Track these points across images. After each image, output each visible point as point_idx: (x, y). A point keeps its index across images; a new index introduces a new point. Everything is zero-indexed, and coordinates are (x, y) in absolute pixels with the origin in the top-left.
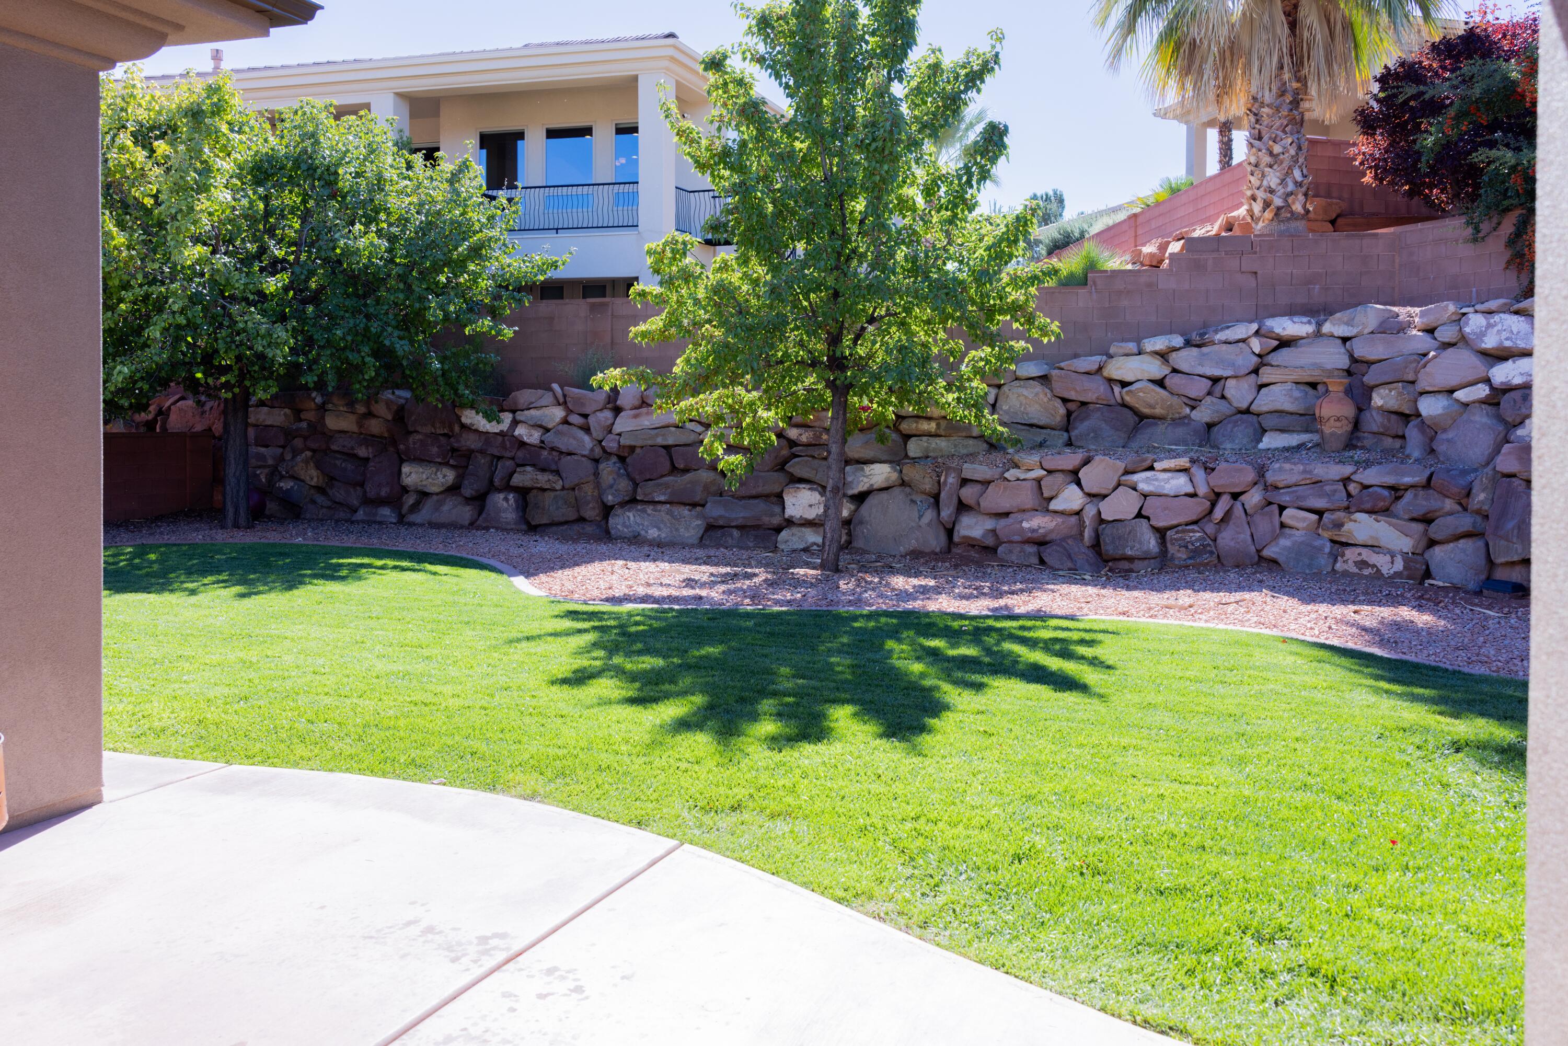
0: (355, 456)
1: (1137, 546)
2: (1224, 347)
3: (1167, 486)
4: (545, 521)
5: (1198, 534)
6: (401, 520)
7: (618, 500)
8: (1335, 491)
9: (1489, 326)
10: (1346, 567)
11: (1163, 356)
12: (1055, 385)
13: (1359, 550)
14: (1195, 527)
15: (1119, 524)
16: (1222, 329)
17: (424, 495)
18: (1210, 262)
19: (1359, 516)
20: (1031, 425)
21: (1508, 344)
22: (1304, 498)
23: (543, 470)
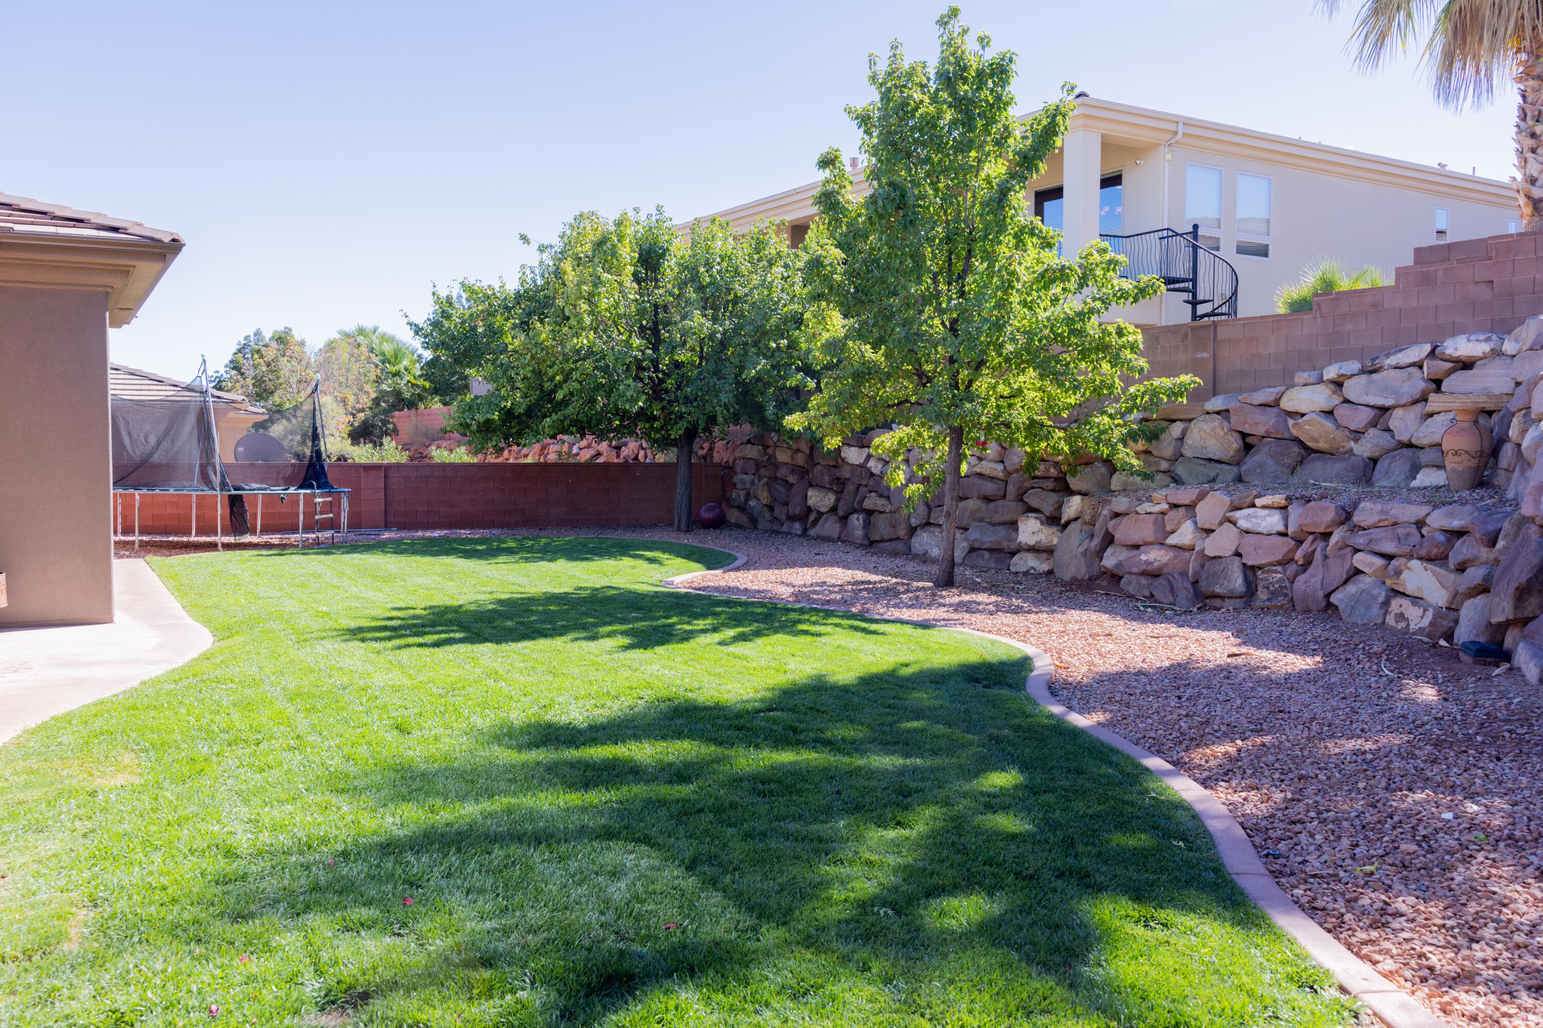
0: (787, 481)
1: (1228, 584)
2: (1393, 373)
3: (1263, 524)
4: (877, 538)
5: (1279, 576)
6: (804, 534)
7: (918, 522)
8: (1408, 535)
11: (1338, 384)
12: (1233, 418)
13: (1404, 601)
14: (1279, 568)
15: (1217, 561)
16: (1395, 353)
17: (820, 514)
18: (1440, 274)
19: (1415, 564)
20: (1210, 460)
22: (1378, 542)
23: (881, 496)
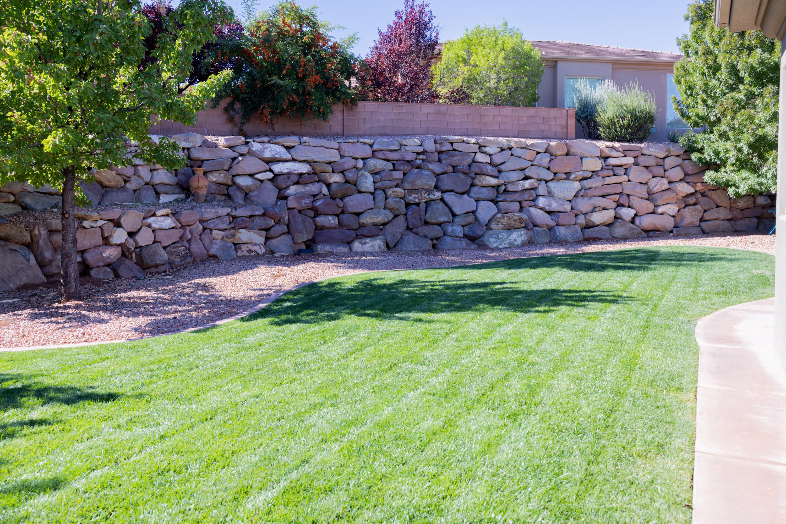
1: (161, 258)
3: (164, 224)
5: (182, 248)
9: (264, 148)
10: (243, 253)
13: (247, 245)
14: (179, 244)
15: (148, 247)
19: (241, 230)
20: (46, 194)
21: (277, 156)
22: (217, 225)
